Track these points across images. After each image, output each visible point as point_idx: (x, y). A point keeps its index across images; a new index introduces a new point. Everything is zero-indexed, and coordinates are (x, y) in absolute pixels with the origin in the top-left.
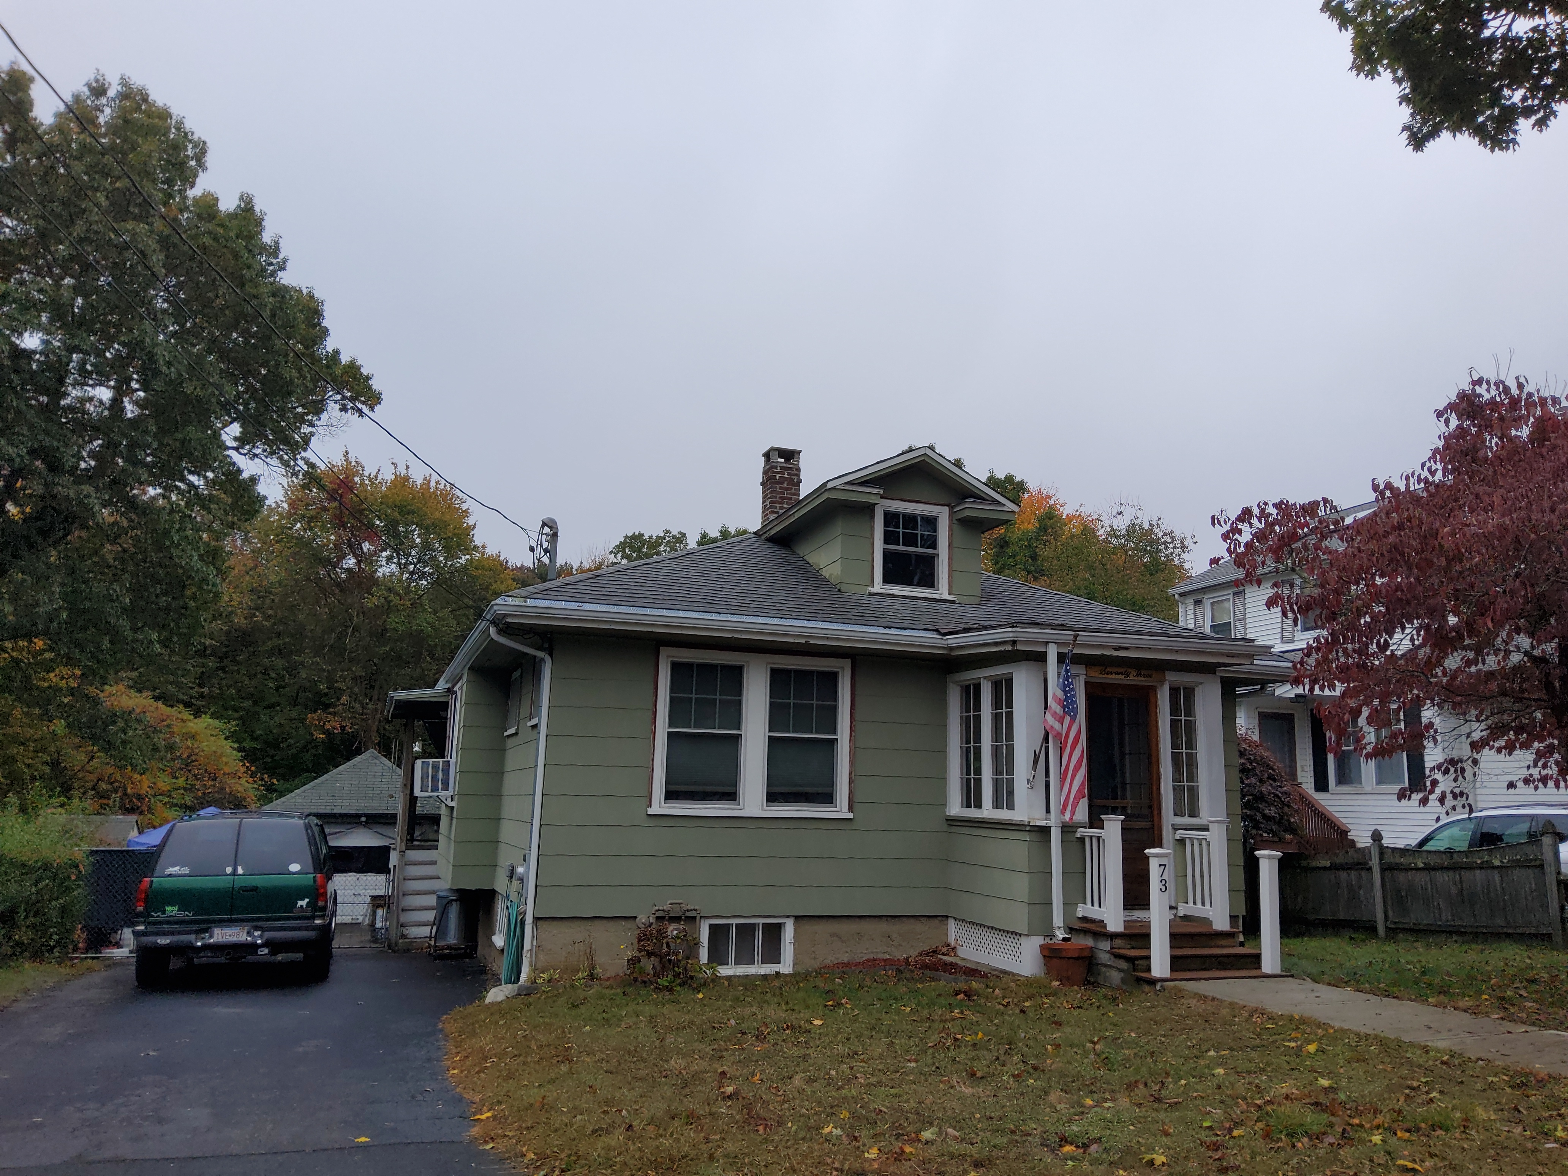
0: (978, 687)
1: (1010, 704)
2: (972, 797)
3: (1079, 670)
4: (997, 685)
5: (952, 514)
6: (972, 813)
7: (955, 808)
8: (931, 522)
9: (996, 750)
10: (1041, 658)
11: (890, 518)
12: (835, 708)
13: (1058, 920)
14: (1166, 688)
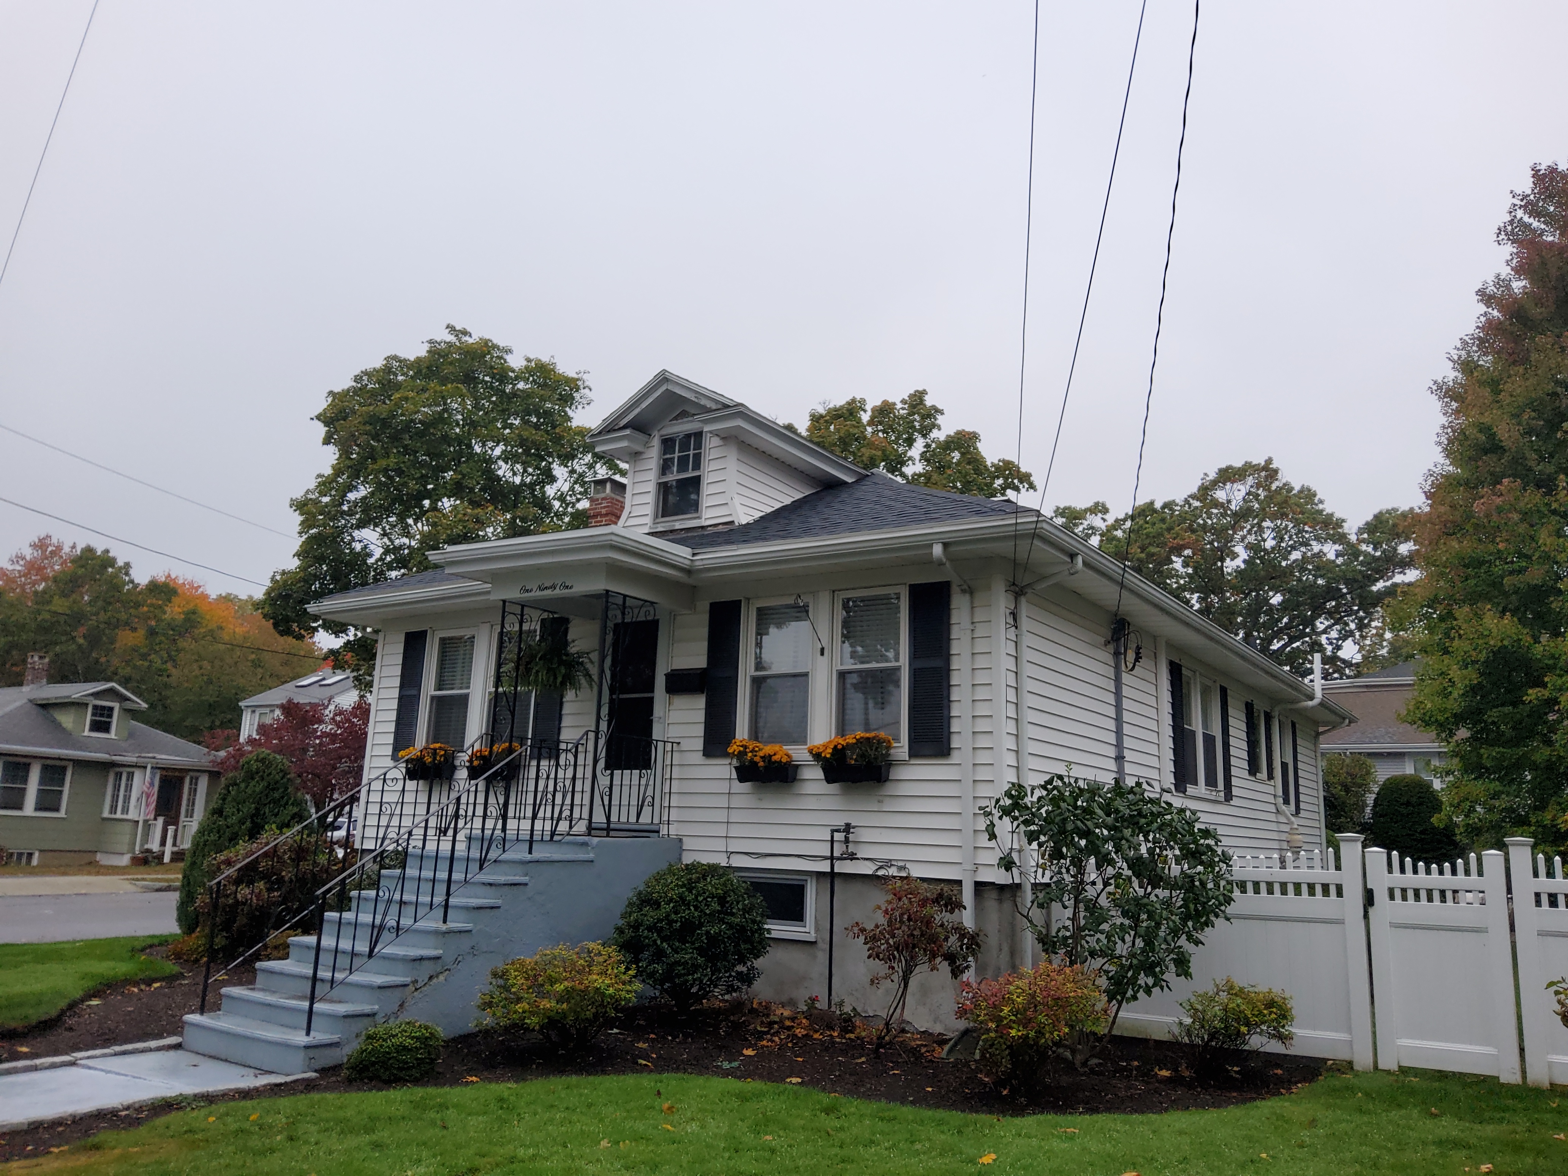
0: (121, 774)
1: (132, 780)
2: (114, 809)
3: (158, 771)
4: (129, 773)
5: (121, 706)
6: (113, 816)
7: (106, 814)
8: (111, 709)
9: (125, 796)
10: (145, 767)
11: (95, 707)
12: (64, 779)
13: (137, 848)
14: (188, 777)
